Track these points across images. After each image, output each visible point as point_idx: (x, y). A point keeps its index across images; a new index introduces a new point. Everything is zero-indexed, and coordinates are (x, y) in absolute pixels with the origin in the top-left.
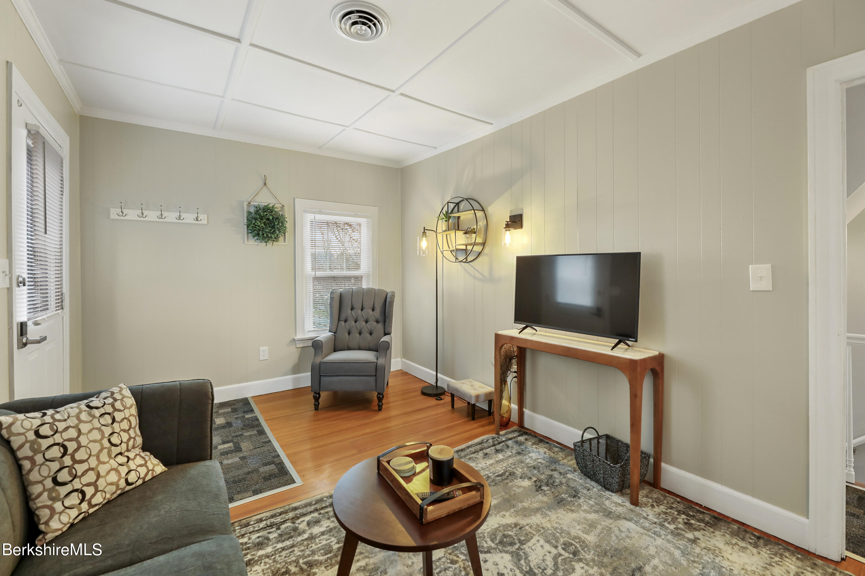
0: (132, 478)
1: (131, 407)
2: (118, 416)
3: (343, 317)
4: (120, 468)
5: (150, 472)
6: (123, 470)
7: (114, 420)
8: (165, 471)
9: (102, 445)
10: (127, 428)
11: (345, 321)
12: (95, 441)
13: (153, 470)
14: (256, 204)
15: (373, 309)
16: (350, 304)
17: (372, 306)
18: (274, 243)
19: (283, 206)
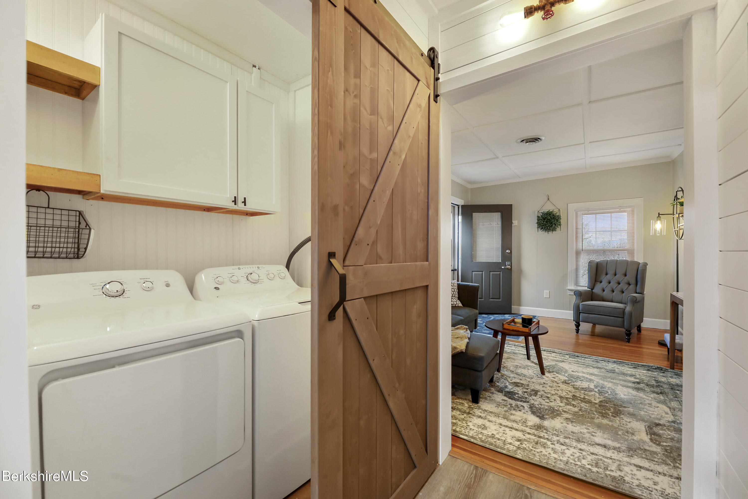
3: (599, 280)
8: (461, 307)
11: (601, 282)
13: (458, 304)
14: (542, 211)
15: (625, 275)
16: (605, 270)
17: (624, 272)
18: (554, 232)
19: (559, 210)
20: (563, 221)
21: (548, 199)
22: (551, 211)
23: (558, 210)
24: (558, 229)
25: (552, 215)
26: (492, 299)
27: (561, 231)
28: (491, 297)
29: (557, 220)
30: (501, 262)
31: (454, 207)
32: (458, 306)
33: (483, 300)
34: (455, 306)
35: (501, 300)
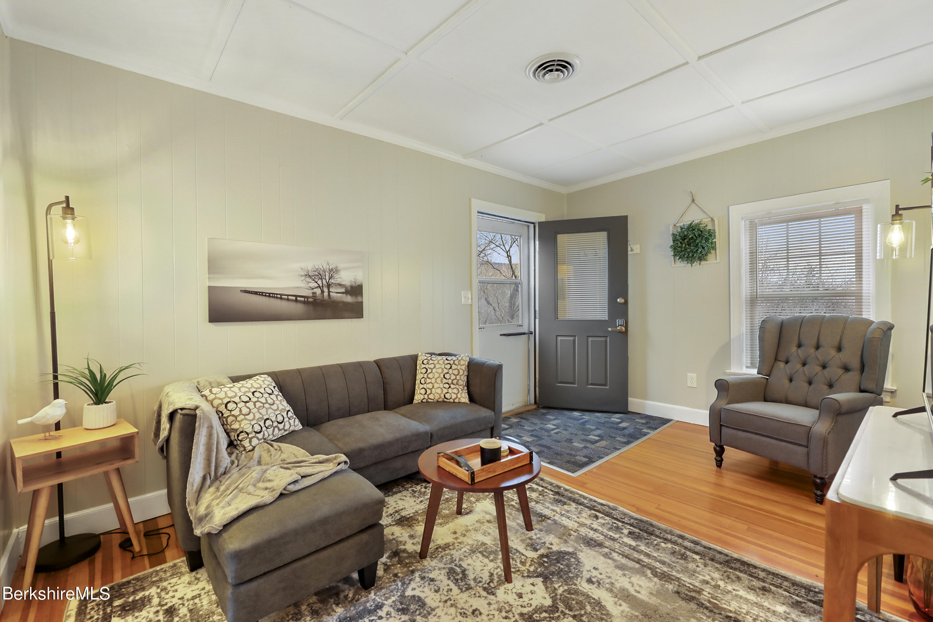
0: (448, 396)
1: (463, 365)
2: (454, 367)
3: (782, 356)
4: (444, 389)
5: (458, 399)
6: (445, 391)
7: (451, 368)
8: (467, 403)
9: (440, 375)
10: (456, 374)
11: (787, 362)
12: (438, 373)
13: (459, 399)
14: (681, 224)
15: (839, 349)
16: (797, 338)
17: (836, 343)
18: (703, 263)
19: (712, 219)
20: (719, 240)
21: (693, 200)
22: (696, 222)
23: (710, 219)
24: (711, 257)
25: (696, 230)
26: (592, 384)
27: (716, 260)
28: (590, 382)
29: (707, 240)
30: (607, 319)
31: (528, 226)
32: (459, 402)
33: (576, 385)
34: (454, 402)
35: (608, 387)
